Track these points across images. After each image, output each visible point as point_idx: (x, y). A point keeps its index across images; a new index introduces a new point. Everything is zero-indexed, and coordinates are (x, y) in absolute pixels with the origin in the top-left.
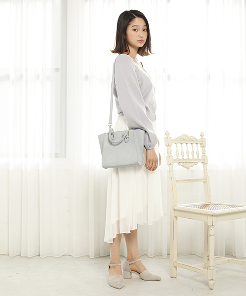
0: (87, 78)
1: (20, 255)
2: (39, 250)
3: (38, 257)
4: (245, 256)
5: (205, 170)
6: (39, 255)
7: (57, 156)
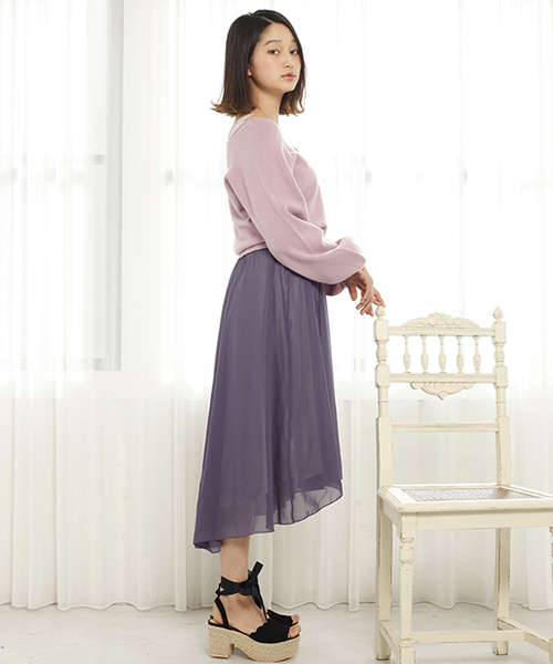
0: (169, 177)
1: (10, 604)
2: (56, 591)
3: (53, 608)
4: (550, 607)
5: (500, 402)
6: (56, 604)
7: (98, 365)
